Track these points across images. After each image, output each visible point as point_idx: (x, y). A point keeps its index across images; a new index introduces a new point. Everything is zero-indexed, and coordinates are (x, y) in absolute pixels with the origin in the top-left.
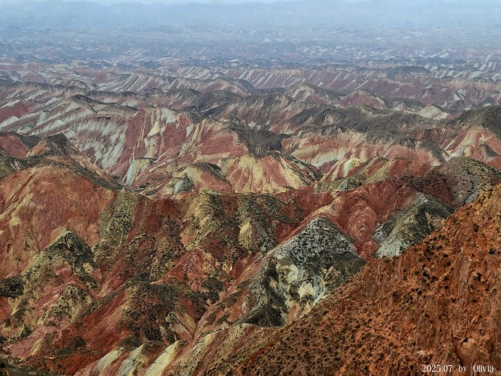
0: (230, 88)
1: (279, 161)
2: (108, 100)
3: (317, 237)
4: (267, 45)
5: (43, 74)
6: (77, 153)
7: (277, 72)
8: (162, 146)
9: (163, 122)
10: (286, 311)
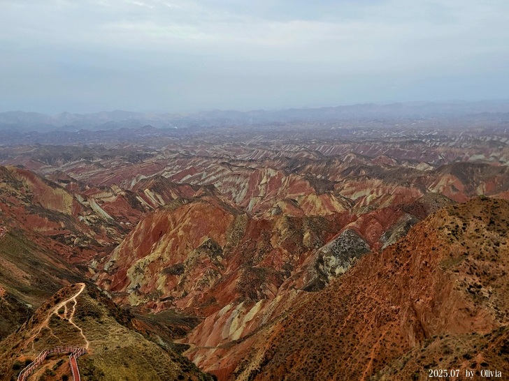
0: (309, 156)
1: (331, 196)
2: (241, 164)
3: (347, 240)
4: (333, 130)
5: (208, 151)
6: (220, 194)
7: (337, 146)
8: (268, 189)
9: (268, 176)
10: (328, 282)
